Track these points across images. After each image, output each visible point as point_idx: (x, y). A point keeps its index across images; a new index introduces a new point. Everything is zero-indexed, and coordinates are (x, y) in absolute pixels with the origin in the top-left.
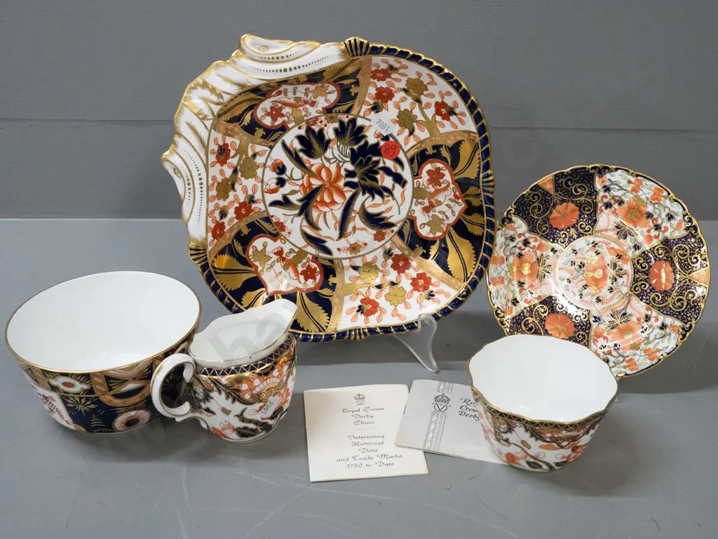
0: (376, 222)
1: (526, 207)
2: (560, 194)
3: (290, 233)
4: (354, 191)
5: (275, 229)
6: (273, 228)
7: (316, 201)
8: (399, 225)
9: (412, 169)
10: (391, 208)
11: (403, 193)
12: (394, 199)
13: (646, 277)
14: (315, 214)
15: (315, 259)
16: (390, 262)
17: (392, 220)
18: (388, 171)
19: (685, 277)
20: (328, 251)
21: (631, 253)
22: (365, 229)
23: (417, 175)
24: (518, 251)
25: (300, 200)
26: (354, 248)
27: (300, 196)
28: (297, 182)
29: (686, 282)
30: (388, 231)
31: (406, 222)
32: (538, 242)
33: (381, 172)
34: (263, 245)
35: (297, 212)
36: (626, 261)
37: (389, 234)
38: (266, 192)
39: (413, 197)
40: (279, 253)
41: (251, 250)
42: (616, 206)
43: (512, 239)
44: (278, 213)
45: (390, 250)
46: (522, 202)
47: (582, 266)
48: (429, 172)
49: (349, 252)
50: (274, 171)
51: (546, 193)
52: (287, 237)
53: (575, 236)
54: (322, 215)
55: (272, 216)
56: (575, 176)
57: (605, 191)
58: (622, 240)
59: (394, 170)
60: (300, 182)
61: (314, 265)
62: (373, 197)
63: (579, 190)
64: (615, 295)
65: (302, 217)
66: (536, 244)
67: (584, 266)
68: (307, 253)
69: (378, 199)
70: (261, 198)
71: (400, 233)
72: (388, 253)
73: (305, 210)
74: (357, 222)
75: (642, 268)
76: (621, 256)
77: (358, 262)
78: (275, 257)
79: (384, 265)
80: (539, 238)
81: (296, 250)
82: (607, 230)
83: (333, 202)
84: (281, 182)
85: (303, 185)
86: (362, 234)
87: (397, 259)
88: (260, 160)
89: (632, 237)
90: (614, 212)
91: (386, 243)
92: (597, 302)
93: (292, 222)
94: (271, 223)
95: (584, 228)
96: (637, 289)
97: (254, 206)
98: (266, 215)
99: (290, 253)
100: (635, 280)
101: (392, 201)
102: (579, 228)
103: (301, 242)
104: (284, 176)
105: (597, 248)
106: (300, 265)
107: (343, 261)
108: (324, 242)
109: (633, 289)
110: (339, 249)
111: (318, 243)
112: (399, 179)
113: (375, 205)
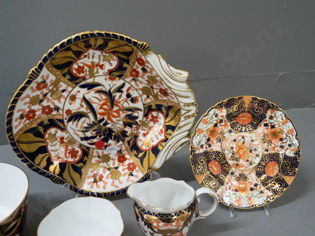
0: (77, 116)
3: (106, 79)
4: (98, 120)
5: (113, 75)
7: (108, 102)
8: (66, 124)
9: (85, 146)
10: (77, 127)
11: (78, 136)
12: (79, 131)
13: (221, 163)
14: (104, 97)
15: (84, 79)
16: (52, 106)
17: (71, 123)
18: (93, 137)
19: (206, 173)
20: (83, 87)
22: (78, 110)
23: (81, 146)
25: (115, 96)
26: (73, 98)
27: (117, 98)
28: (123, 102)
30: (68, 118)
31: (65, 127)
33: (95, 135)
34: (112, 64)
35: (112, 91)
37: (66, 117)
38: (131, 87)
39: (72, 138)
40: (102, 67)
41: (115, 58)
42: (253, 187)
44: (118, 83)
45: (58, 111)
47: (251, 151)
48: (78, 152)
49: (74, 94)
50: (135, 97)
52: (105, 77)
53: (261, 162)
54: (101, 99)
55: (119, 79)
59: (91, 140)
60: (121, 103)
61: (82, 75)
62: (88, 124)
64: (229, 147)
65: (107, 91)
68: (90, 78)
69: (85, 125)
70: (131, 83)
71: (62, 121)
72: (57, 109)
73: (109, 94)
74: (84, 109)
75: (225, 166)
76: (237, 166)
77: (65, 94)
78: (101, 63)
79: (53, 103)
81: (96, 75)
83: (101, 108)
84: (128, 96)
86: (75, 107)
87: (51, 110)
88: (145, 97)
89: (237, 177)
90: (251, 183)
91: (63, 112)
93: (109, 85)
94: (117, 76)
95: (260, 168)
97: (131, 78)
98: (123, 78)
99: (97, 71)
101: (79, 129)
102: (262, 167)
103: (98, 80)
104: (130, 99)
106: (88, 69)
107: (72, 88)
108: (88, 89)
110: (79, 92)
111: (90, 86)
112: (86, 139)
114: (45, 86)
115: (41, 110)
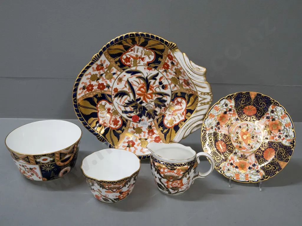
0: (121, 94)
1: (287, 151)
2: (276, 162)
3: (145, 69)
4: (136, 98)
5: (150, 66)
6: (151, 66)
7: (145, 86)
8: (113, 98)
9: (124, 118)
10: (120, 102)
11: (121, 109)
12: (122, 105)
13: (227, 144)
14: (142, 82)
15: (130, 66)
16: (105, 84)
17: (116, 98)
18: (131, 112)
19: (213, 150)
20: (128, 72)
21: (237, 150)
22: (122, 89)
23: (121, 118)
24: (281, 132)
25: (150, 82)
26: (120, 80)
27: (151, 84)
28: (156, 87)
29: (212, 148)
30: (115, 94)
31: (112, 101)
32: (275, 139)
33: (133, 110)
34: (150, 58)
35: (148, 78)
36: (237, 146)
37: (113, 93)
38: (163, 76)
39: (116, 110)
40: (143, 59)
41: (153, 53)
42: (251, 166)
43: (286, 136)
44: (154, 72)
45: (109, 88)
46: (290, 153)
47: (253, 137)
48: (119, 121)
49: (121, 77)
50: (165, 85)
51: (281, 160)
52: (144, 67)
53: (261, 148)
54: (140, 83)
55: (155, 70)
56: (273, 172)
57: (258, 170)
58: (242, 154)
59: (129, 114)
60: (155, 88)
61: (128, 64)
62: (129, 101)
63: (269, 167)
64: (235, 132)
65: (145, 78)
66: (275, 138)
67: (252, 138)
68: (134, 66)
69: (126, 101)
70: (163, 74)
71: (110, 96)
72: (108, 86)
73: (146, 80)
74: (127, 89)
75: (230, 146)
76: (240, 147)
77: (115, 76)
78: (143, 56)
79: (106, 82)
80: (275, 141)
81: (138, 65)
82: (250, 155)
83: (139, 90)
84: (160, 83)
85: (153, 88)
86: (121, 87)
87: (104, 87)
88: (173, 85)
89: (239, 156)
90: (250, 163)
91: (112, 90)
92: (240, 126)
93: (147, 73)
94: (153, 67)
95: (259, 152)
96: (228, 137)
97: (164, 69)
98: (157, 69)
99: (139, 62)
100: (230, 141)
101: (122, 104)
102: (261, 152)
103: (139, 68)
104: (161, 86)
105: (250, 147)
106: (133, 60)
107: (120, 73)
108: (132, 75)
109: (229, 137)
110: (125, 76)
111: (133, 73)
112: (126, 112)
113: (126, 99)
114: (102, 68)
115: (97, 86)
